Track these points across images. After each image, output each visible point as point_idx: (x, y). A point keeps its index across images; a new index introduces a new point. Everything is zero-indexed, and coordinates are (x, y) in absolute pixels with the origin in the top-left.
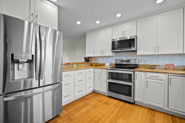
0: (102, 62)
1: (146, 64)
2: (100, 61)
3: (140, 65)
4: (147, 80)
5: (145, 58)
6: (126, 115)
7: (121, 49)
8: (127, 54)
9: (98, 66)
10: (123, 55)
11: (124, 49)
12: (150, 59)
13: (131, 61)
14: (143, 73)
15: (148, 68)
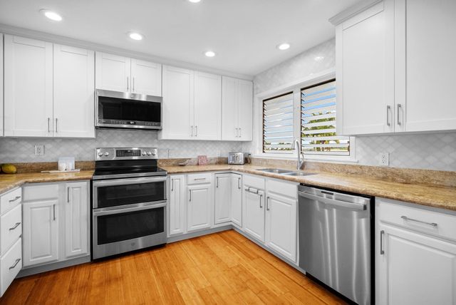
0: (33, 156)
1: (170, 157)
2: (23, 156)
3: (160, 160)
4: (190, 187)
5: (168, 146)
6: (178, 272)
7: (129, 123)
8: (130, 135)
9: (16, 173)
10: (120, 137)
11: (135, 124)
12: (177, 148)
13: (142, 153)
14: (182, 176)
15: (174, 165)
